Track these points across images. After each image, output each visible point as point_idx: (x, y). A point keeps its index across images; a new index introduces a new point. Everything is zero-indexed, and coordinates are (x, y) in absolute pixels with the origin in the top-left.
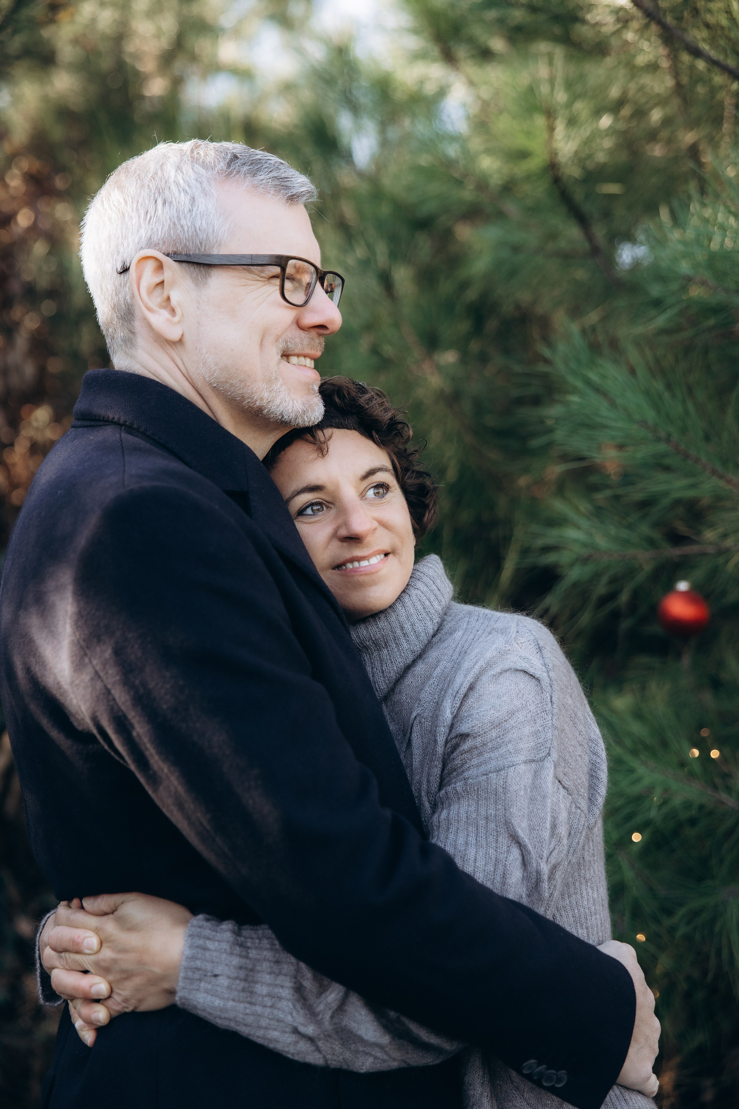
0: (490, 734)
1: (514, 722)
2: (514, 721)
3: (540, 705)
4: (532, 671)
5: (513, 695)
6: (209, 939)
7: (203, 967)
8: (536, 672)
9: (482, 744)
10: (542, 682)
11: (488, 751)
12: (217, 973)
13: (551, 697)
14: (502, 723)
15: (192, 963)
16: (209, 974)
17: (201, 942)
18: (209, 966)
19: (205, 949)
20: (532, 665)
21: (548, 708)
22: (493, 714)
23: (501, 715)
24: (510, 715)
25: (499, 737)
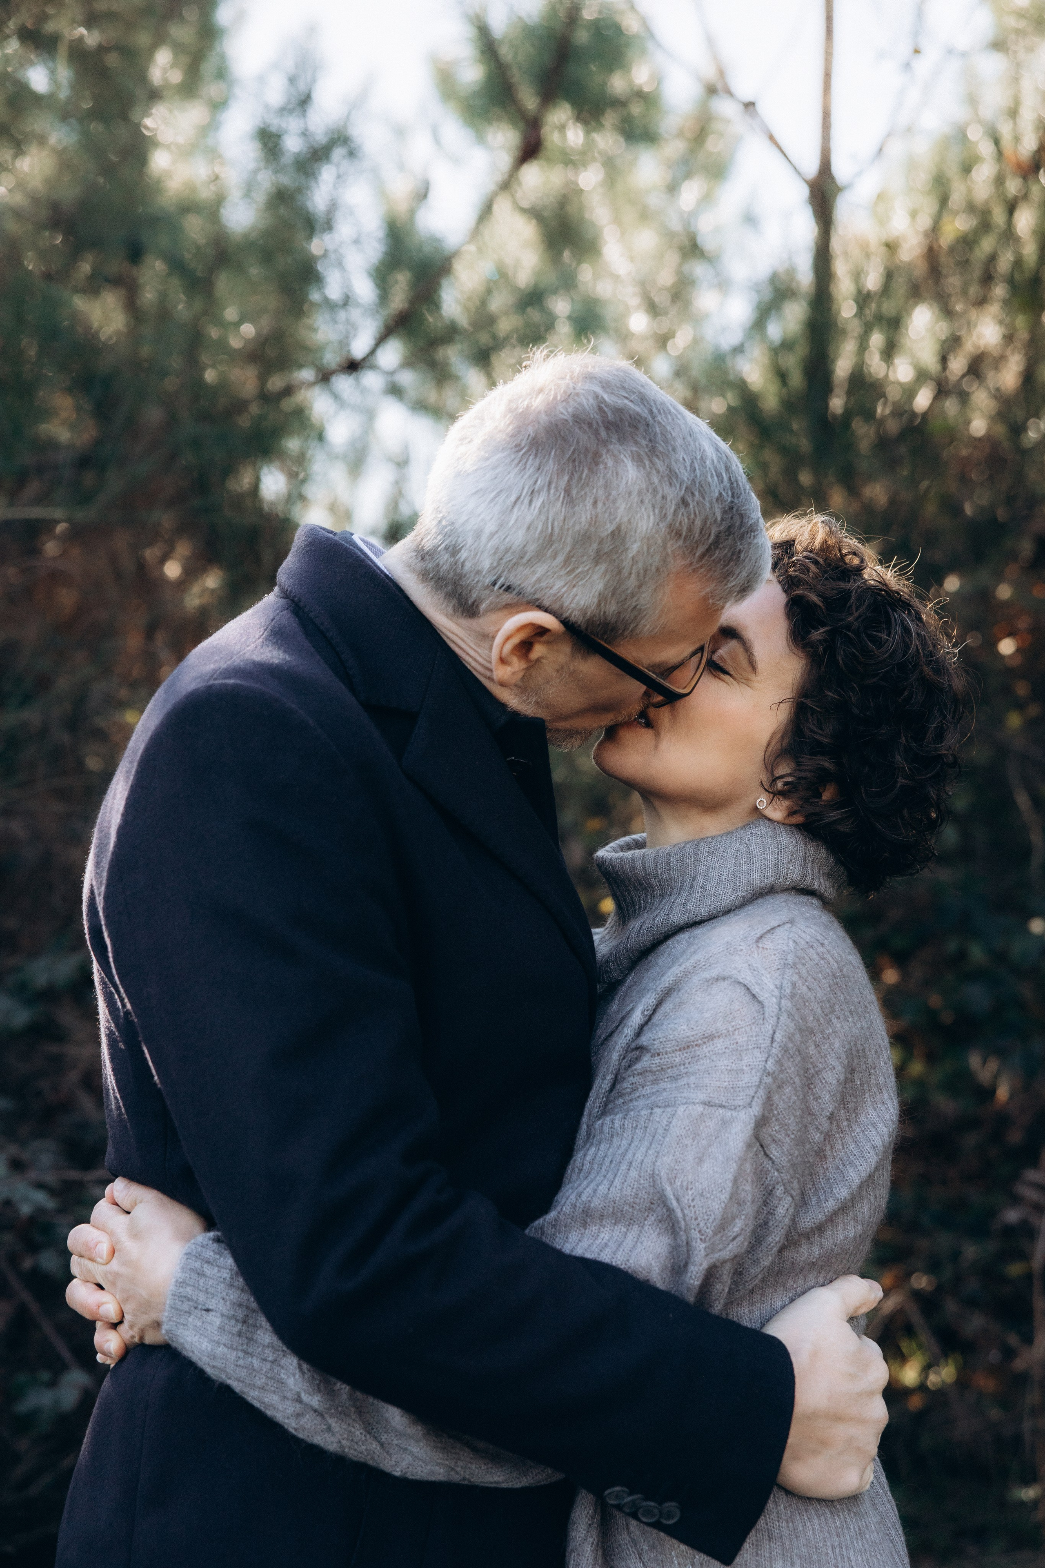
0: (672, 1057)
1: (709, 1052)
2: (709, 1049)
3: (754, 1039)
4: (756, 989)
5: (721, 1014)
6: (208, 1262)
7: (195, 1298)
8: (762, 994)
9: (659, 1068)
10: (766, 1009)
11: (666, 1080)
12: (210, 1307)
13: (774, 1033)
14: (693, 1047)
15: (181, 1290)
16: (200, 1307)
17: (198, 1265)
18: (202, 1297)
19: (201, 1274)
20: (759, 981)
21: (765, 1045)
22: (684, 1030)
23: (693, 1036)
24: (706, 1040)
25: (684, 1065)
